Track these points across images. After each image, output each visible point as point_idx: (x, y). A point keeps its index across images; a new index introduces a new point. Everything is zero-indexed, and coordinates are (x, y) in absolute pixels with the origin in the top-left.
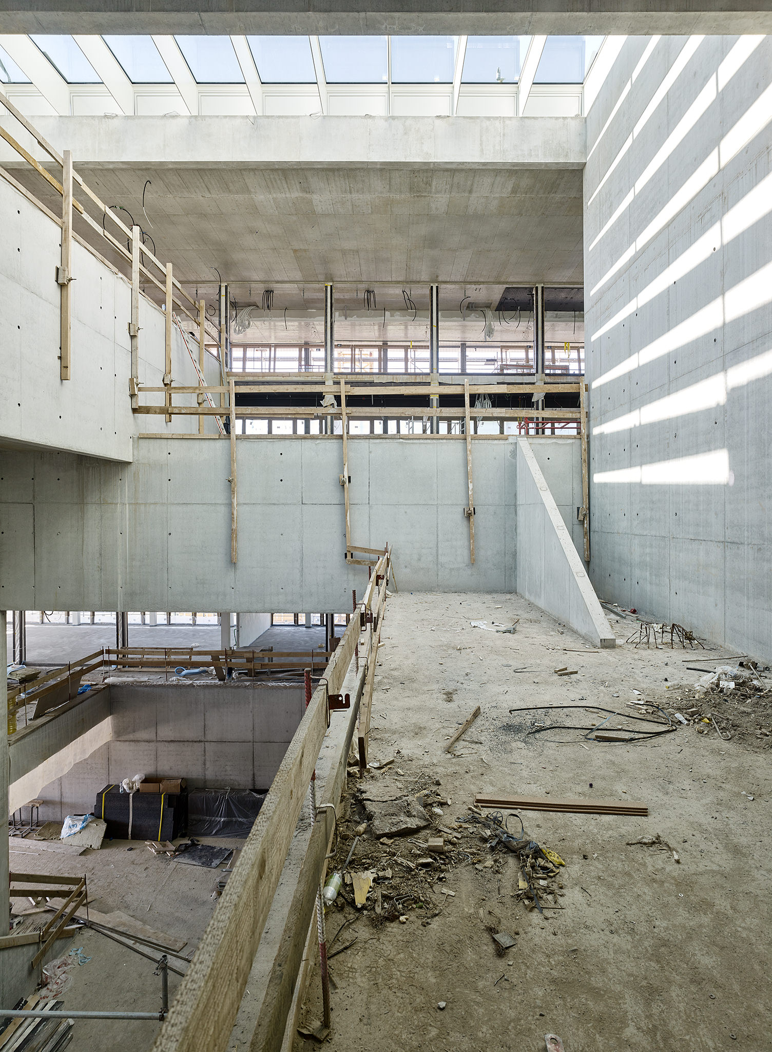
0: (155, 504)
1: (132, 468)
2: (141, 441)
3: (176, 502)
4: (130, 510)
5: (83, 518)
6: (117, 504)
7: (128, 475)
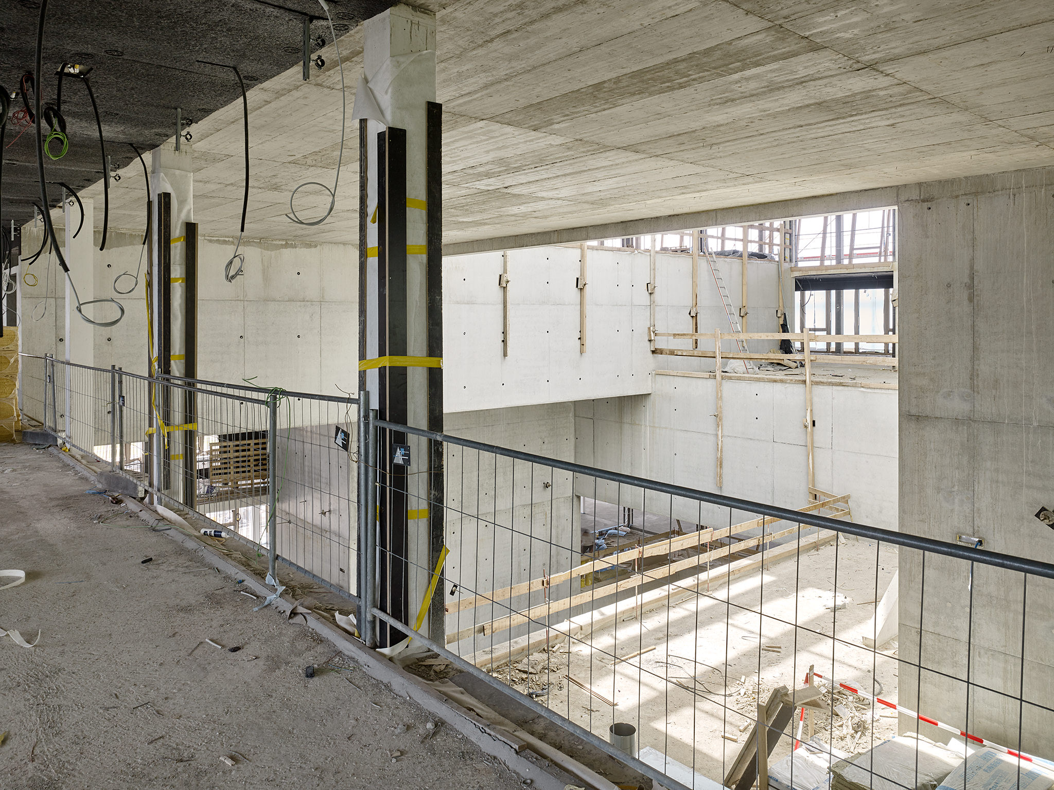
0: (666, 428)
1: (652, 397)
2: (657, 376)
3: (679, 429)
4: (650, 431)
5: (621, 433)
6: (641, 425)
7: (649, 403)
